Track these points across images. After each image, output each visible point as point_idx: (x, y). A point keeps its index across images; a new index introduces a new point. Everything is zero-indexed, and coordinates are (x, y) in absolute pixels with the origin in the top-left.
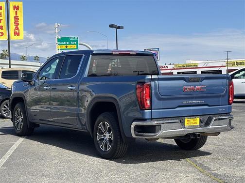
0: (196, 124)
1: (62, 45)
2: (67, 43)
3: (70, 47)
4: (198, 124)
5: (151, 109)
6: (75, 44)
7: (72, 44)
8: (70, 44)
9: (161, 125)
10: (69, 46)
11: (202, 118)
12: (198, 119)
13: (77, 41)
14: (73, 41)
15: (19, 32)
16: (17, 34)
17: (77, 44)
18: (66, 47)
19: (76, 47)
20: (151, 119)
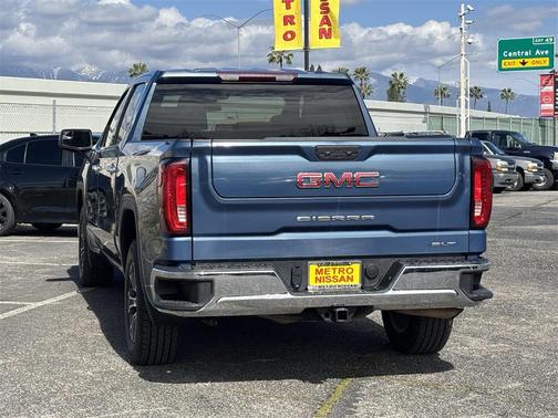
0: (350, 283)
1: (513, 58)
2: (527, 54)
3: (533, 63)
4: (357, 281)
5: (191, 235)
6: (545, 56)
7: (538, 56)
8: (533, 56)
9: (211, 282)
10: (530, 60)
11: (371, 265)
12: (356, 267)
13: (550, 48)
14: (542, 48)
15: (330, 29)
16: (325, 34)
17: (551, 56)
18: (524, 63)
19: (547, 64)
20: (193, 263)
